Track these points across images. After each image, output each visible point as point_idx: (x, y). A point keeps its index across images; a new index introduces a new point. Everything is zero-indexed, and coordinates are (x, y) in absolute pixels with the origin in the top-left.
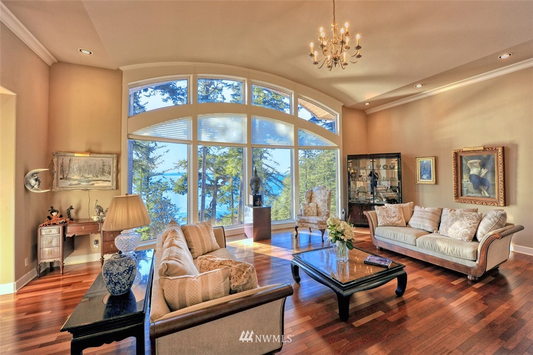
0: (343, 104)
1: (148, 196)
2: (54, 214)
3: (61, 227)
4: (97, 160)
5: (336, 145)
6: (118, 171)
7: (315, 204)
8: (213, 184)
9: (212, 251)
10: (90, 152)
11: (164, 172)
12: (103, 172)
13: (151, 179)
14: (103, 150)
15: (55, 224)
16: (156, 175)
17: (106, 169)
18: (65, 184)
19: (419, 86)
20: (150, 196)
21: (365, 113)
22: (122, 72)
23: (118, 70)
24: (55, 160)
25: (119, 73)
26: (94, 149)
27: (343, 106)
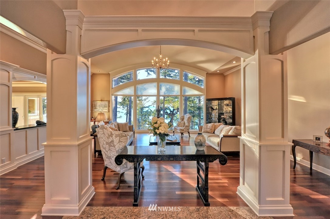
0: (207, 72)
1: (142, 118)
2: (93, 118)
3: (94, 122)
4: (103, 103)
5: (202, 94)
6: (109, 106)
7: (184, 122)
8: (171, 113)
9: (126, 131)
10: (101, 100)
11: (149, 106)
12: (105, 107)
13: (143, 110)
14: (105, 100)
15: (92, 121)
16: (146, 108)
17: (106, 106)
18: (96, 110)
19: (234, 62)
20: (143, 118)
21: (224, 75)
22: (110, 74)
23: (109, 73)
24: (93, 103)
25: (109, 74)
26: (103, 100)
27: (207, 74)
